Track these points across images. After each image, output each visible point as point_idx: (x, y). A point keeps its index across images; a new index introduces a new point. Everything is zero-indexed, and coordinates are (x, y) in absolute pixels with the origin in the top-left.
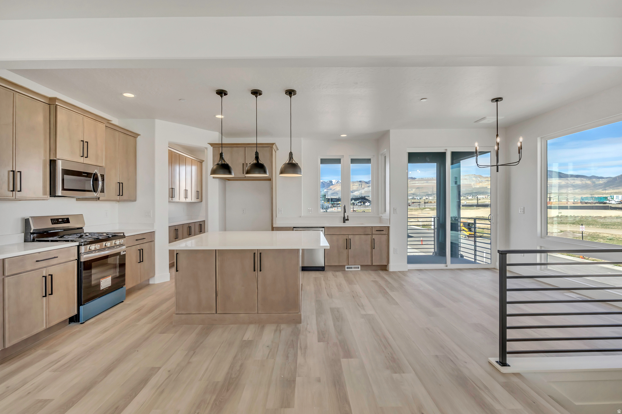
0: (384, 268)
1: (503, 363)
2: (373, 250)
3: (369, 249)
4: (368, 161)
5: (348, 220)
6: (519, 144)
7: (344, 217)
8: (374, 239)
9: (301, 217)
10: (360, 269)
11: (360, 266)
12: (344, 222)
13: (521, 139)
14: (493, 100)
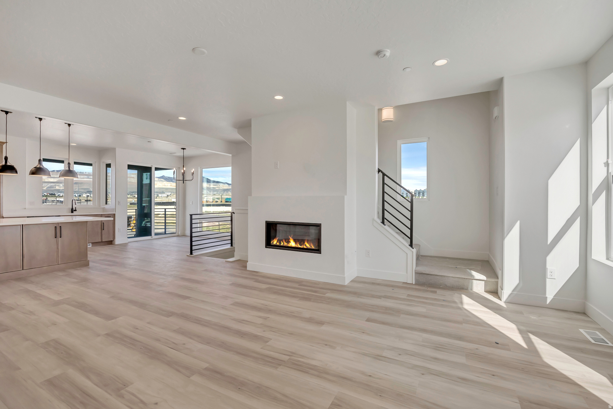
0: (111, 243)
1: (191, 253)
2: (103, 231)
3: (100, 231)
4: (90, 165)
5: (76, 210)
6: (192, 171)
7: (72, 209)
8: (103, 223)
9: (25, 209)
10: (91, 246)
11: (91, 244)
12: (72, 212)
13: (193, 170)
14: (182, 149)
